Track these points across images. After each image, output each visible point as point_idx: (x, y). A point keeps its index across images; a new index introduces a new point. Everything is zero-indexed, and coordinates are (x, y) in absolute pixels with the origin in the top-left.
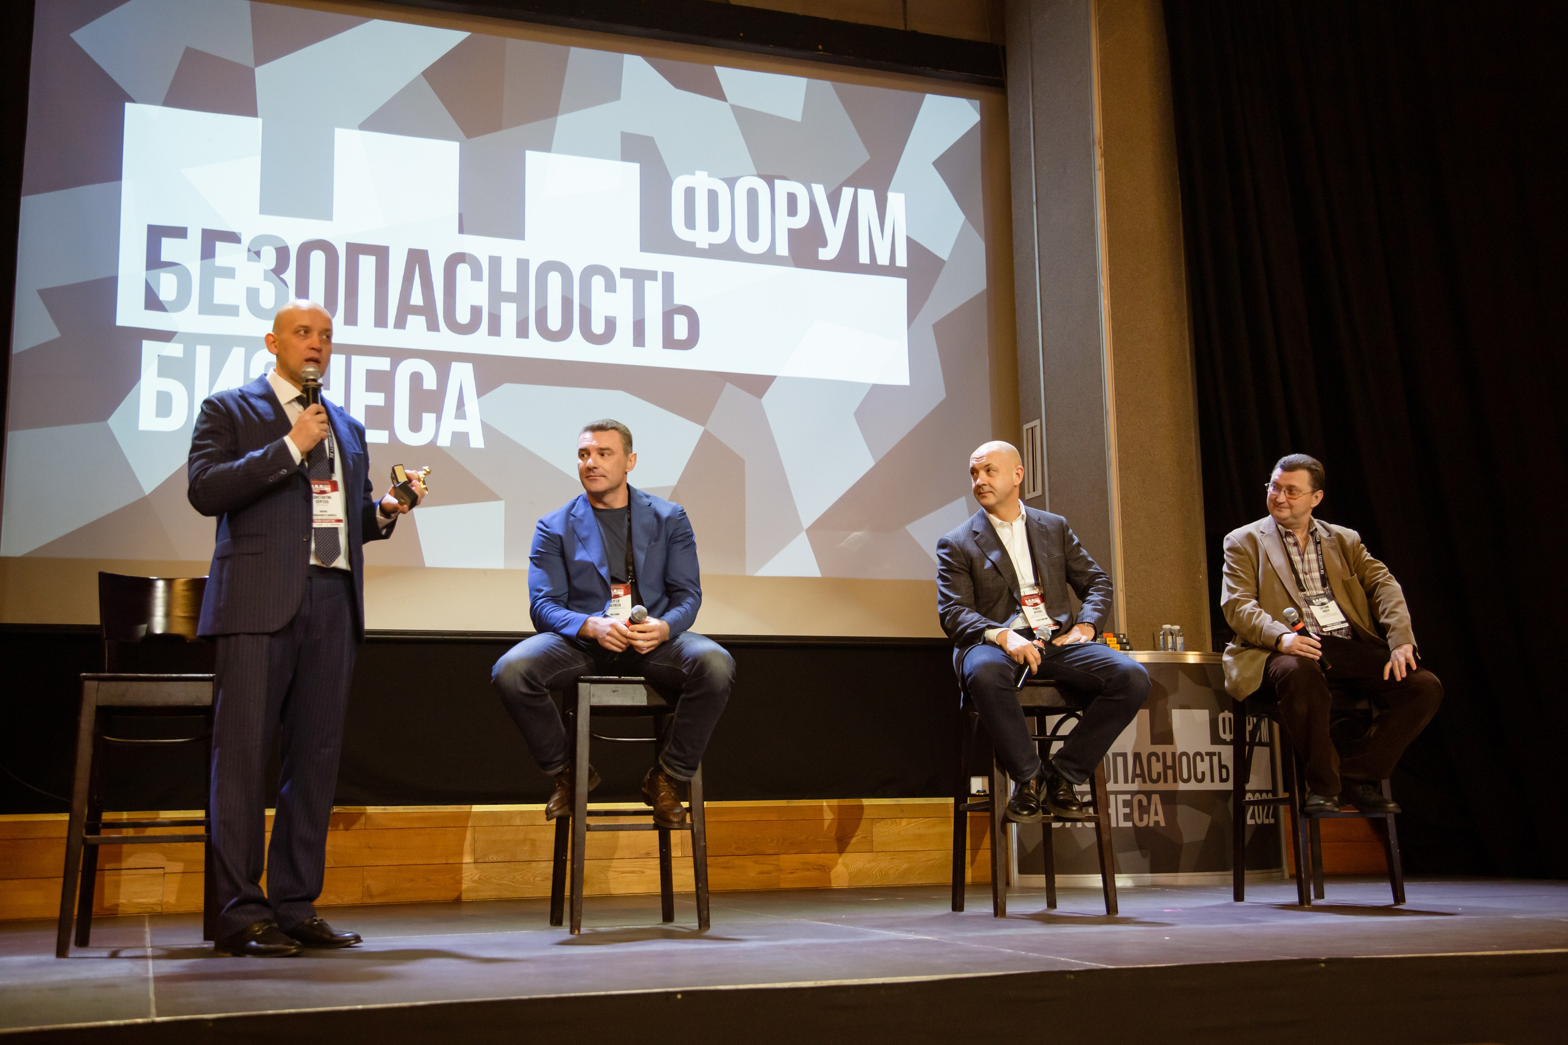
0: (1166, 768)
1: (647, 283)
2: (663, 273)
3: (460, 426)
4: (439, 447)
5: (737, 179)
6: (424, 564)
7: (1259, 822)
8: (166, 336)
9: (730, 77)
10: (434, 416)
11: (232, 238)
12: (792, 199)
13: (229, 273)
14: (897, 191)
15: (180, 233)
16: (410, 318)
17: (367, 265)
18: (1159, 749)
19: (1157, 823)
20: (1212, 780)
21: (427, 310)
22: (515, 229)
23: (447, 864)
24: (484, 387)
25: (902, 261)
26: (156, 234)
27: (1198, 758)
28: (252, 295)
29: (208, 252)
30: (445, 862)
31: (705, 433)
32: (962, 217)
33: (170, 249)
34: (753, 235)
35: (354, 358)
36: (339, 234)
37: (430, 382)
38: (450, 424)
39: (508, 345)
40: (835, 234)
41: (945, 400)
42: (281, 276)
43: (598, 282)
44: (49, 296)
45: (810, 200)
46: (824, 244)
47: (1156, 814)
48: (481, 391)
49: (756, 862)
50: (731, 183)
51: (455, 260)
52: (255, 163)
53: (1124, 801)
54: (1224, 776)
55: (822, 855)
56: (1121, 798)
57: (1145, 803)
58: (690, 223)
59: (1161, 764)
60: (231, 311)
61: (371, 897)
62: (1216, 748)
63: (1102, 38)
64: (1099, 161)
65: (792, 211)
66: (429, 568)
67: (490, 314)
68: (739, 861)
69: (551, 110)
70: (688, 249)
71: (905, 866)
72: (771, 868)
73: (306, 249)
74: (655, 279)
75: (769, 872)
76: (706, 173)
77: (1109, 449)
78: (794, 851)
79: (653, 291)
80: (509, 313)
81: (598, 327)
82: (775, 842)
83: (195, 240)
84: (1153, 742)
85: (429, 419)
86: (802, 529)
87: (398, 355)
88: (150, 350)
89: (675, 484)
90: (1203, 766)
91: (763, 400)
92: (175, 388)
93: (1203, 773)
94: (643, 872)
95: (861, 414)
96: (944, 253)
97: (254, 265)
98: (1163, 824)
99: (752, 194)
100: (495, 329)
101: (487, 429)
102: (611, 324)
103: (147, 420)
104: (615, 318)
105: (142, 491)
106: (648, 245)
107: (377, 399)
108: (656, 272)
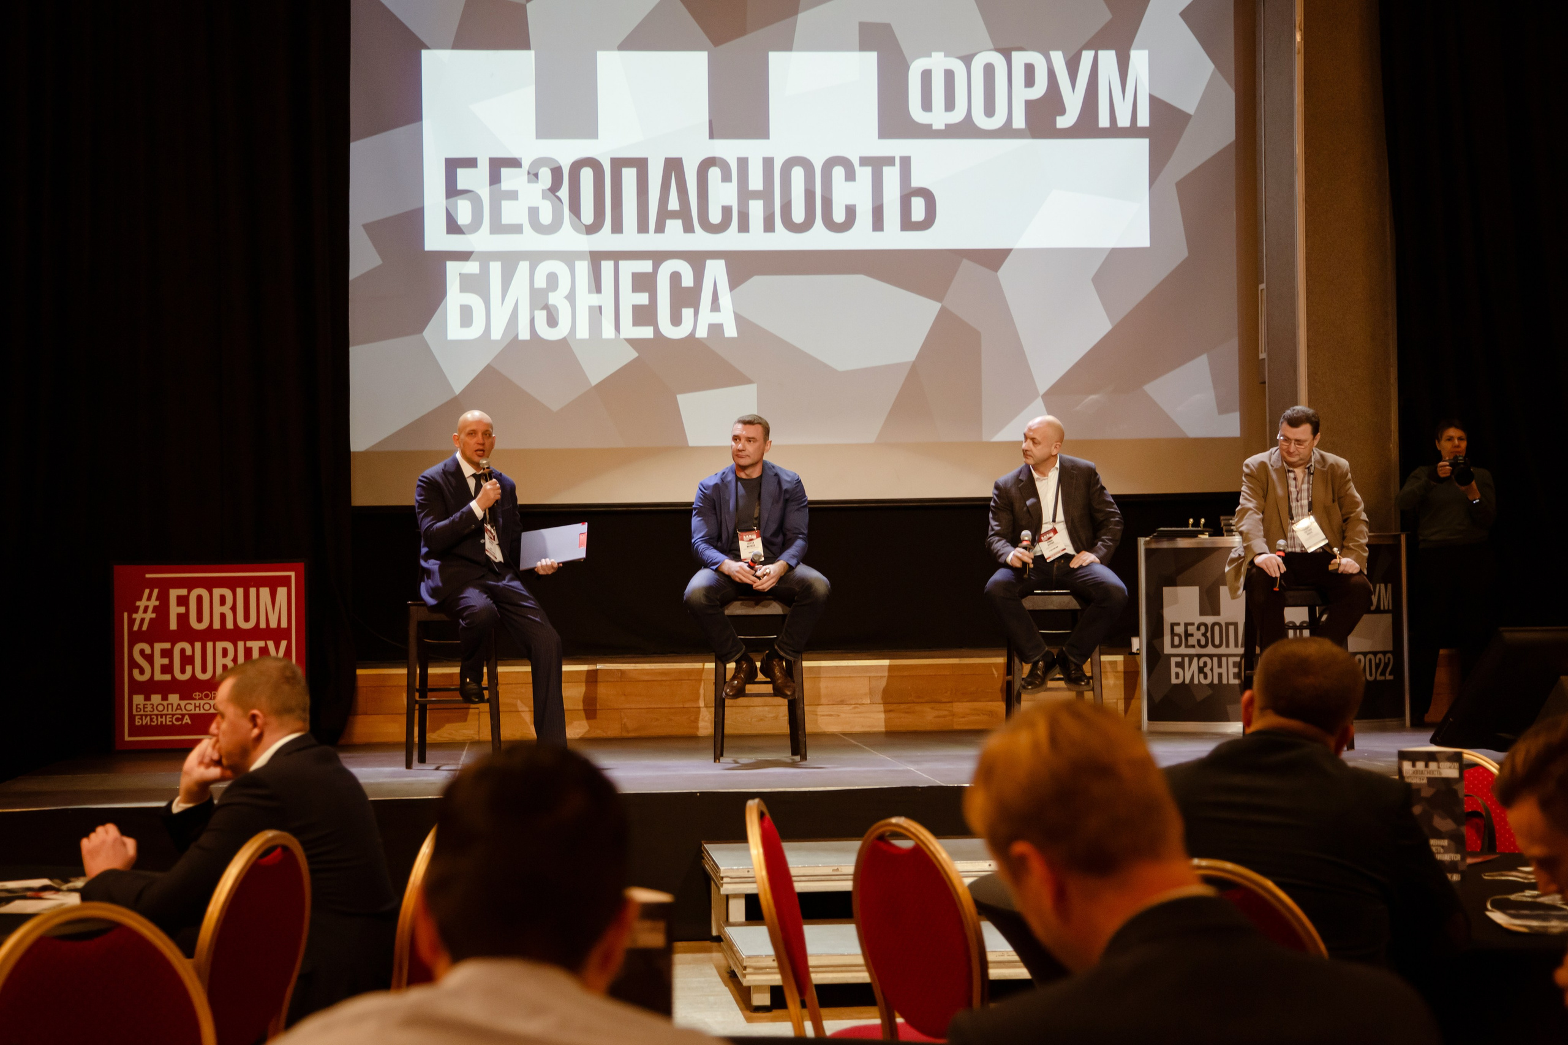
1: (886, 170)
2: (901, 157)
3: (715, 318)
4: (698, 339)
5: (973, 56)
6: (688, 444)
8: (464, 256)
10: (691, 311)
11: (515, 163)
12: (1030, 69)
13: (513, 195)
14: (1138, 48)
15: (471, 163)
16: (669, 222)
17: (629, 175)
21: (683, 214)
22: (759, 129)
23: (684, 708)
24: (736, 280)
25: (1144, 121)
26: (452, 165)
28: (533, 212)
29: (495, 178)
30: (682, 706)
31: (943, 309)
32: (1209, 67)
33: (464, 178)
34: (990, 111)
35: (622, 263)
36: (603, 149)
37: (688, 281)
38: (707, 317)
39: (756, 240)
40: (1073, 101)
41: (1187, 259)
42: (557, 194)
43: (838, 172)
44: (372, 228)
45: (1048, 68)
48: (733, 284)
49: (932, 708)
50: (967, 60)
51: (707, 164)
52: (529, 94)
53: (1234, 663)
55: (991, 703)
56: (1231, 660)
58: (927, 105)
60: (517, 229)
61: (628, 732)
65: (1030, 81)
66: (693, 448)
67: (739, 212)
68: (918, 708)
69: (791, 10)
70: (926, 132)
72: (946, 713)
73: (577, 167)
74: (893, 164)
75: (944, 716)
76: (942, 54)
78: (965, 700)
79: (891, 176)
80: (756, 209)
81: (839, 216)
82: (949, 692)
83: (484, 167)
85: (687, 313)
86: (1036, 395)
87: (658, 257)
88: (454, 270)
89: (914, 359)
91: (1000, 272)
92: (474, 301)
94: (838, 716)
95: (1099, 280)
96: (1187, 109)
97: (533, 185)
99: (989, 70)
100: (744, 227)
101: (739, 319)
102: (851, 211)
103: (455, 331)
104: (855, 206)
105: (455, 393)
106: (886, 132)
107: (643, 299)
108: (893, 158)
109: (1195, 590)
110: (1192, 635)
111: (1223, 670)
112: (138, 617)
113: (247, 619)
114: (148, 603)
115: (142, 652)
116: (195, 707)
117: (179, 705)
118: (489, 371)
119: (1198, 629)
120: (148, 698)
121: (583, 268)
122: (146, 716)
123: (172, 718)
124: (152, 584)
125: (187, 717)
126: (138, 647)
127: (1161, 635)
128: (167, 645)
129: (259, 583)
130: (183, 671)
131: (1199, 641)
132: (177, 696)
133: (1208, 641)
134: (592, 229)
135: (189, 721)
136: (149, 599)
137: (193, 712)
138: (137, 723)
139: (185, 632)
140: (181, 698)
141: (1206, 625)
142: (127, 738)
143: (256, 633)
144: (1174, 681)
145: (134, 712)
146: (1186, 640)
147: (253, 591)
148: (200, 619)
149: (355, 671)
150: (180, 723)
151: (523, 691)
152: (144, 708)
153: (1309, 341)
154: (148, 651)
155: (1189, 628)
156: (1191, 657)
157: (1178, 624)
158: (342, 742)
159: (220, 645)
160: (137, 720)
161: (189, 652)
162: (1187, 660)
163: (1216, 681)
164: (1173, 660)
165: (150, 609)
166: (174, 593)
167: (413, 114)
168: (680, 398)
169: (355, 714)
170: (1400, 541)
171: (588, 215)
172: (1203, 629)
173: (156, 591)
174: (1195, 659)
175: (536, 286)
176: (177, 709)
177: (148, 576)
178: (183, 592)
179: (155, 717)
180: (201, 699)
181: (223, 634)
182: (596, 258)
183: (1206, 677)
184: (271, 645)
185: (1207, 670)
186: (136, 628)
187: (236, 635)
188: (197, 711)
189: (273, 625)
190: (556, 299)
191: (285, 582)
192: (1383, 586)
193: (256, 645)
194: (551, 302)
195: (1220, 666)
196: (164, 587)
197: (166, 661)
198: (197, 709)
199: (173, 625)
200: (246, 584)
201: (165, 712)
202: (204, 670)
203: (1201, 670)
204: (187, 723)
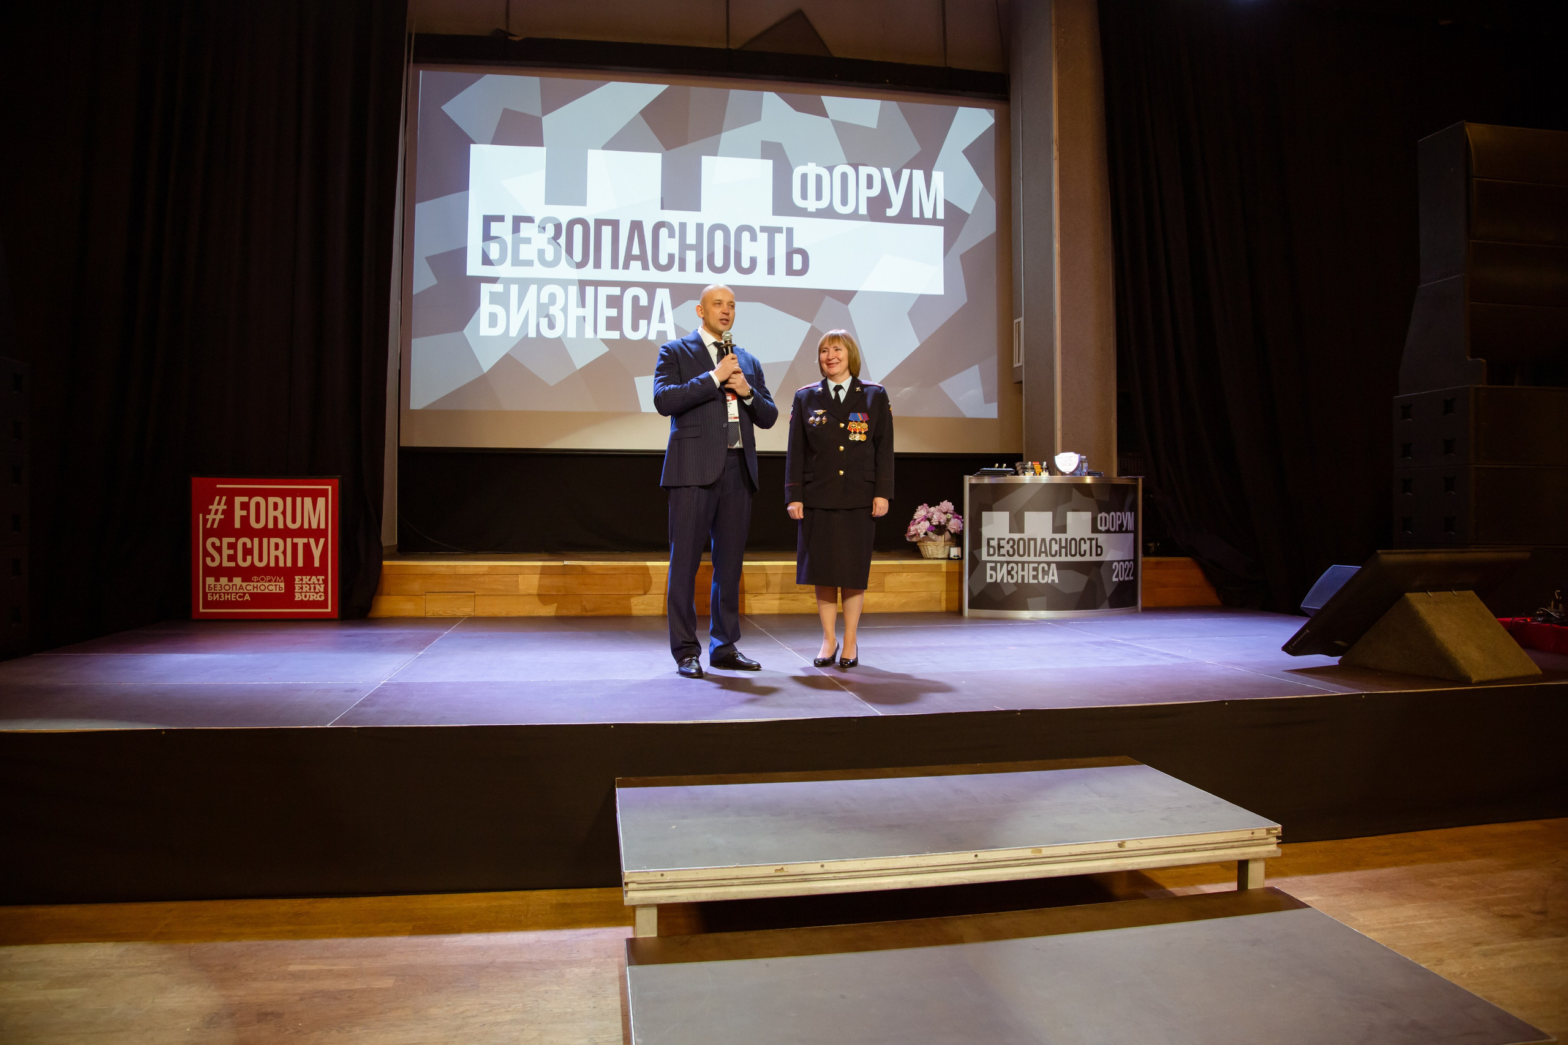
0: (1061, 547)
1: (777, 235)
2: (787, 228)
3: (662, 327)
4: (649, 340)
5: (834, 167)
6: (641, 410)
7: (1121, 579)
8: (493, 280)
9: (830, 102)
10: (646, 321)
11: (530, 220)
12: (870, 178)
13: (528, 241)
14: (938, 170)
15: (500, 219)
16: (632, 263)
17: (607, 231)
18: (1057, 536)
19: (1053, 581)
20: (1091, 555)
21: (642, 258)
22: (695, 205)
24: (676, 302)
25: (940, 215)
26: (488, 220)
27: (1082, 542)
28: (541, 253)
29: (516, 229)
31: (812, 327)
32: (979, 186)
33: (495, 228)
34: (844, 202)
35: (600, 288)
36: (590, 213)
38: (656, 326)
39: (690, 277)
40: (897, 200)
41: (966, 304)
42: (558, 241)
43: (746, 236)
44: (432, 260)
45: (882, 178)
46: (890, 206)
47: (1053, 575)
48: (675, 304)
50: (831, 169)
51: (659, 226)
52: (541, 175)
53: (1033, 568)
54: (1099, 552)
56: (1032, 565)
57: (1046, 569)
58: (804, 196)
59: (1058, 545)
60: (529, 263)
61: (587, 611)
62: (1095, 536)
63: (1060, 74)
64: (1055, 153)
65: (870, 185)
66: (644, 413)
67: (680, 258)
68: (802, 597)
69: (718, 130)
70: (803, 213)
71: (905, 600)
73: (572, 224)
74: (782, 233)
76: (815, 164)
77: (1055, 340)
79: (780, 240)
80: (691, 257)
81: (746, 264)
83: (509, 222)
84: (1054, 532)
85: (643, 323)
87: (625, 285)
88: (485, 289)
89: (793, 359)
90: (1085, 547)
91: (849, 306)
92: (499, 310)
93: (1085, 551)
95: (911, 314)
96: (969, 211)
97: (542, 235)
98: (1057, 581)
99: (844, 176)
100: (682, 268)
101: (678, 329)
102: (753, 261)
103: (485, 330)
104: (756, 257)
105: (483, 371)
106: (778, 210)
107: (613, 312)
108: (782, 228)
109: (1007, 514)
110: (1003, 547)
111: (1025, 573)
112: (210, 517)
113: (294, 521)
114: (217, 508)
115: (213, 544)
116: (254, 587)
117: (241, 585)
118: (507, 357)
119: (1008, 543)
120: (217, 580)
121: (573, 290)
122: (216, 593)
123: (236, 595)
124: (221, 493)
125: (247, 595)
126: (210, 541)
127: (980, 547)
128: (233, 540)
129: (304, 494)
130: (245, 560)
131: (1008, 551)
132: (240, 579)
133: (1015, 551)
134: (581, 265)
135: (249, 598)
136: (219, 504)
137: (252, 591)
138: (209, 599)
139: (246, 530)
140: (243, 581)
141: (1013, 540)
142: (201, 610)
143: (301, 532)
144: (989, 580)
145: (207, 591)
146: (999, 550)
147: (299, 500)
148: (258, 520)
149: (382, 563)
150: (242, 599)
151: (508, 579)
152: (215, 587)
153: (1063, 347)
154: (218, 544)
155: (1001, 541)
156: (1002, 563)
157: (993, 539)
158: (372, 615)
159: (273, 541)
160: (209, 596)
161: (249, 546)
162: (999, 565)
163: (1020, 581)
164: (989, 565)
165: (220, 512)
166: (238, 500)
167: (462, 184)
168: (636, 379)
169: (381, 594)
170: (1138, 482)
171: (578, 256)
172: (1011, 543)
173: (224, 498)
174: (1005, 565)
175: (542, 301)
176: (240, 589)
177: (218, 486)
178: (246, 499)
179: (223, 595)
180: (258, 581)
181: (276, 532)
182: (583, 284)
183: (1012, 578)
184: (312, 541)
185: (1013, 573)
186: (209, 526)
187: (286, 533)
188: (255, 591)
189: (314, 526)
190: (554, 310)
191: (324, 494)
192: (1129, 513)
193: (301, 542)
194: (550, 313)
195: (1023, 570)
196: (231, 495)
197: (231, 552)
198: (255, 589)
199: (237, 525)
200: (294, 494)
201: (230, 591)
202: (261, 560)
203: (1009, 573)
204: (247, 600)
